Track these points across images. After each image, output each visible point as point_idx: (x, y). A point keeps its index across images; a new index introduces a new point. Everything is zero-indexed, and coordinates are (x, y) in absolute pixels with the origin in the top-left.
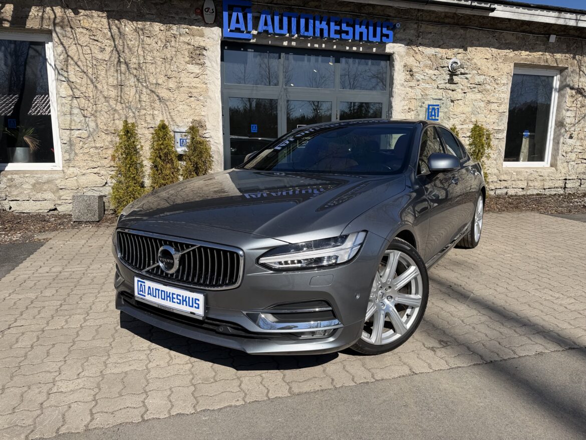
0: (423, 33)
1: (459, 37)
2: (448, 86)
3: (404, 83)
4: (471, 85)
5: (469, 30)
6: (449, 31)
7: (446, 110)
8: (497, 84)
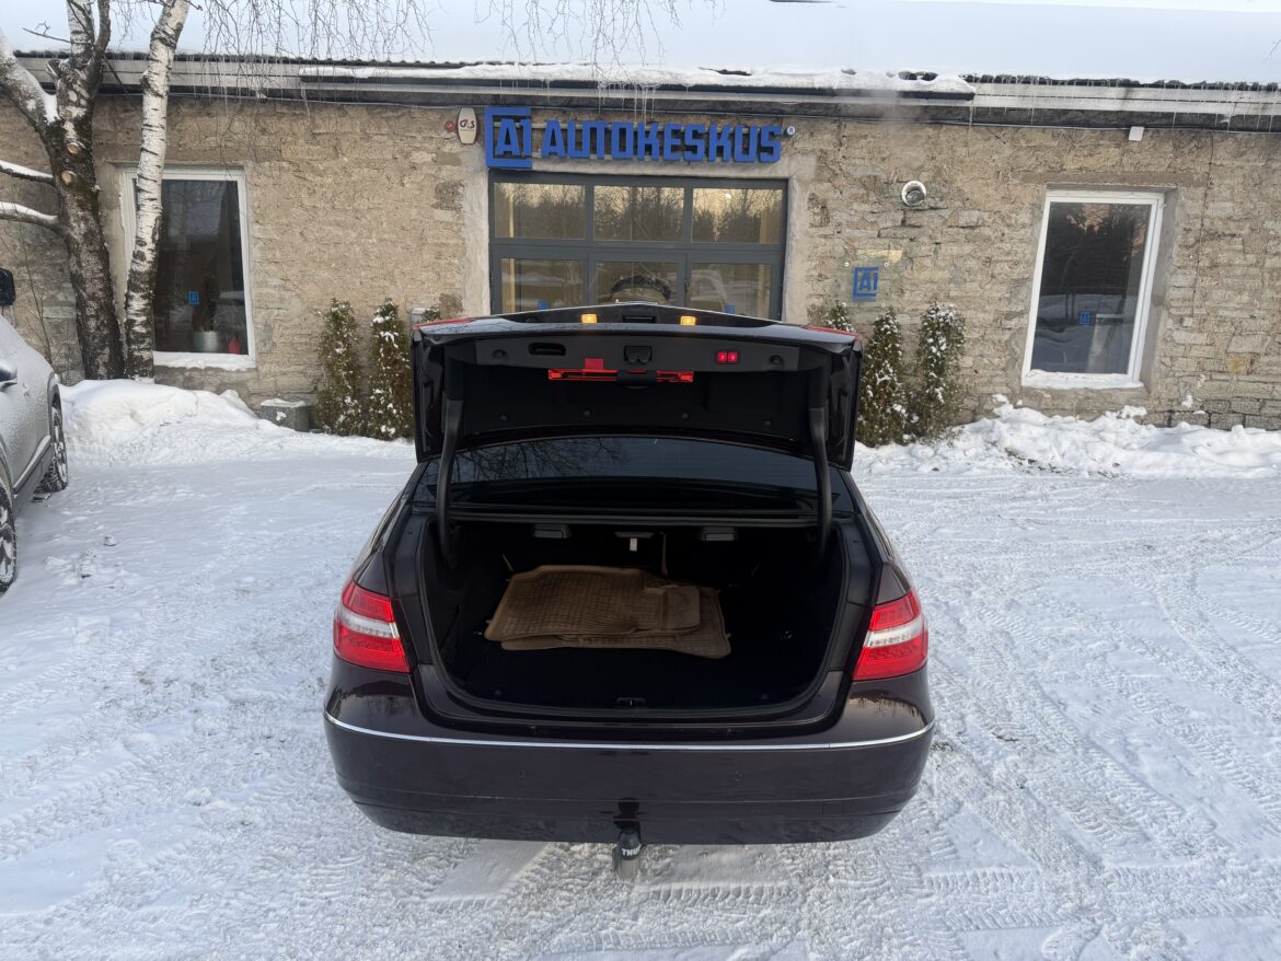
0: (849, 138)
1: (924, 141)
2: (900, 232)
3: (810, 230)
4: (950, 229)
5: (945, 127)
6: (902, 132)
7: (896, 276)
8: (1008, 226)
